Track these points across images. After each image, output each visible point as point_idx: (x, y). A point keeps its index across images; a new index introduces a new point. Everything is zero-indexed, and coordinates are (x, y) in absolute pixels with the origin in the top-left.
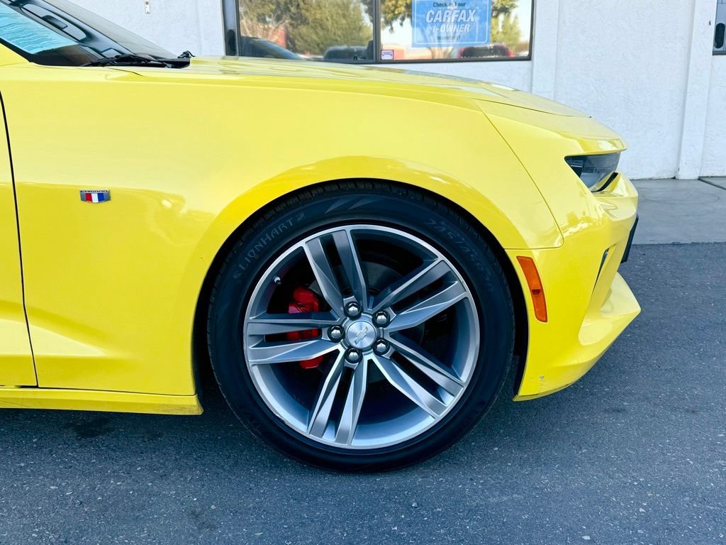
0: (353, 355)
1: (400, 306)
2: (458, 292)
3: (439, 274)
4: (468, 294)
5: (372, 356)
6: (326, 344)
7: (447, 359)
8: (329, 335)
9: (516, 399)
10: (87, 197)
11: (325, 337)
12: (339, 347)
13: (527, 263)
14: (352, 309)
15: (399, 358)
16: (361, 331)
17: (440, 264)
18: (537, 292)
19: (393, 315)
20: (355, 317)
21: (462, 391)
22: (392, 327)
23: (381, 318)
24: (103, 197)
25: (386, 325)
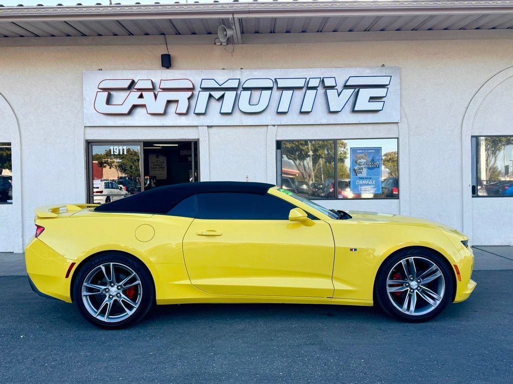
0: (412, 290)
1: (423, 278)
2: (439, 274)
3: (435, 269)
4: (442, 274)
5: (417, 291)
6: (405, 288)
7: (436, 290)
8: (406, 285)
9: (454, 302)
10: (352, 250)
11: (404, 286)
12: (408, 288)
13: (456, 266)
14: (412, 278)
15: (424, 292)
16: (414, 284)
17: (435, 266)
18: (458, 273)
19: (422, 280)
20: (412, 280)
21: (441, 299)
22: (422, 283)
23: (419, 281)
24: (355, 250)
25: (420, 282)
